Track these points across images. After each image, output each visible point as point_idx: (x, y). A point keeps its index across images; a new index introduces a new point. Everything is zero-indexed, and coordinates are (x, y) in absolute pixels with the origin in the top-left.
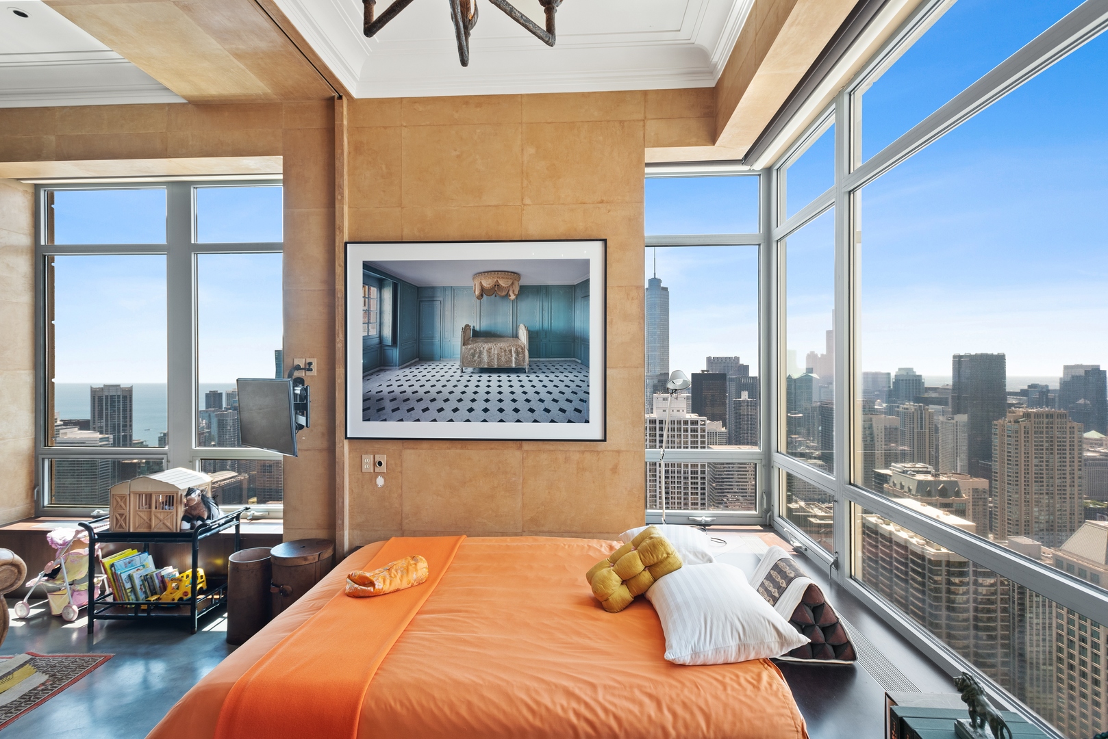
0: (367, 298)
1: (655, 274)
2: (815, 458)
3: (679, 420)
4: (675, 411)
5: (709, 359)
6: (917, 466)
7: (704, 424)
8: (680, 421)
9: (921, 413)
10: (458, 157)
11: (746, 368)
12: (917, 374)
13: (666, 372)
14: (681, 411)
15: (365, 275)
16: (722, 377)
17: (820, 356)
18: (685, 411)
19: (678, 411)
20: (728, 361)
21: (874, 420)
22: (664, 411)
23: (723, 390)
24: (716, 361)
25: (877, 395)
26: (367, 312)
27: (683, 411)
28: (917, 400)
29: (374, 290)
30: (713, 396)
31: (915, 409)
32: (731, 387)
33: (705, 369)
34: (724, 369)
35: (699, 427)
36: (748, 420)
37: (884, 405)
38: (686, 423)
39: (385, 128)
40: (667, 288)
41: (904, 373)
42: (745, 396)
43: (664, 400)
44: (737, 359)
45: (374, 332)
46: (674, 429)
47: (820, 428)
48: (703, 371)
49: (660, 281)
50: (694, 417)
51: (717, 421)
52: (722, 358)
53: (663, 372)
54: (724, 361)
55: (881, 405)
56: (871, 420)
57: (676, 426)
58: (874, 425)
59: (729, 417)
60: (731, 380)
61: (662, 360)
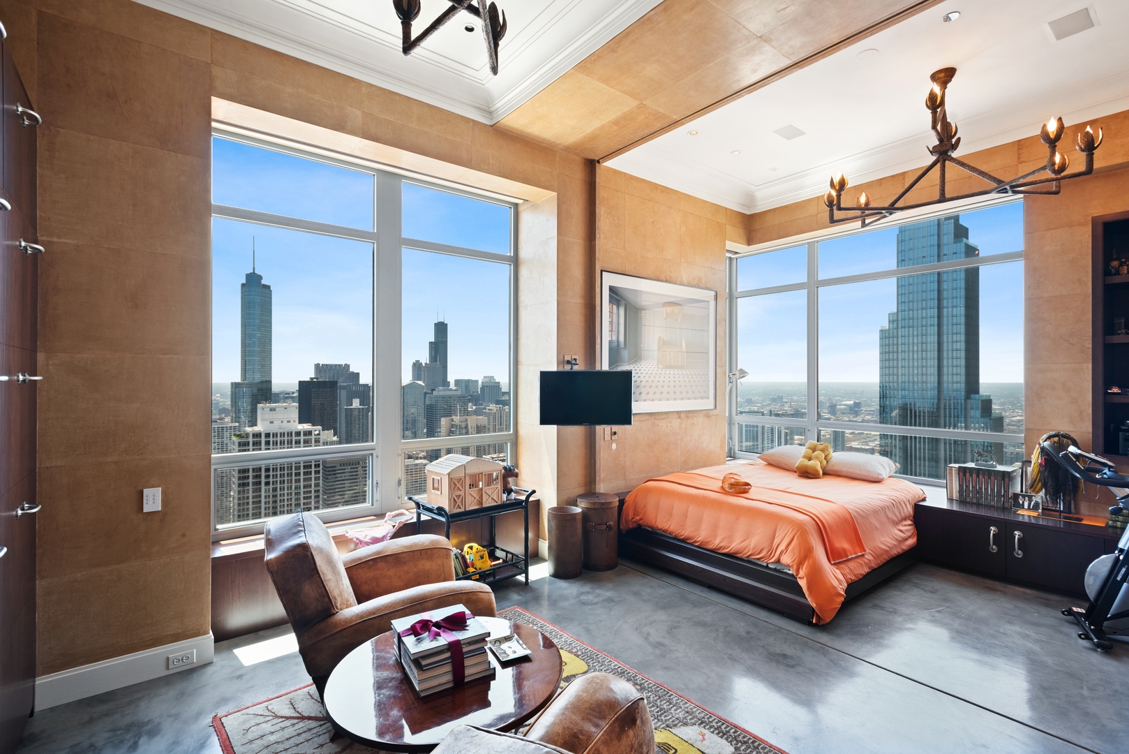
0: (611, 312)
1: (254, 268)
2: (421, 458)
3: (290, 431)
4: (285, 422)
5: (317, 366)
6: (501, 455)
7: (319, 434)
8: (291, 433)
9: (501, 413)
10: (653, 223)
11: (356, 376)
12: (497, 381)
13: (268, 379)
14: (292, 421)
15: (610, 295)
16: (333, 385)
17: (424, 365)
18: (297, 421)
19: (289, 422)
20: (338, 368)
21: (469, 420)
22: (272, 422)
23: (334, 398)
24: (325, 368)
25: (469, 399)
26: (611, 323)
27: (294, 421)
28: (498, 402)
29: (615, 307)
30: (321, 404)
31: (497, 410)
32: (343, 395)
33: (313, 377)
34: (334, 377)
35: (313, 437)
36: (359, 427)
37: (474, 407)
38: (298, 434)
39: (617, 191)
40: (269, 287)
41: (487, 380)
42: (356, 403)
43: (271, 410)
44: (347, 366)
45: (614, 338)
46: (284, 442)
47: (425, 431)
48: (312, 379)
49: (260, 277)
50: (306, 427)
51: (328, 430)
52: (331, 365)
53: (264, 379)
54: (334, 368)
55: (472, 408)
56: (467, 421)
57: (286, 438)
58: (469, 425)
59: (340, 425)
60: (344, 388)
61: (263, 366)
